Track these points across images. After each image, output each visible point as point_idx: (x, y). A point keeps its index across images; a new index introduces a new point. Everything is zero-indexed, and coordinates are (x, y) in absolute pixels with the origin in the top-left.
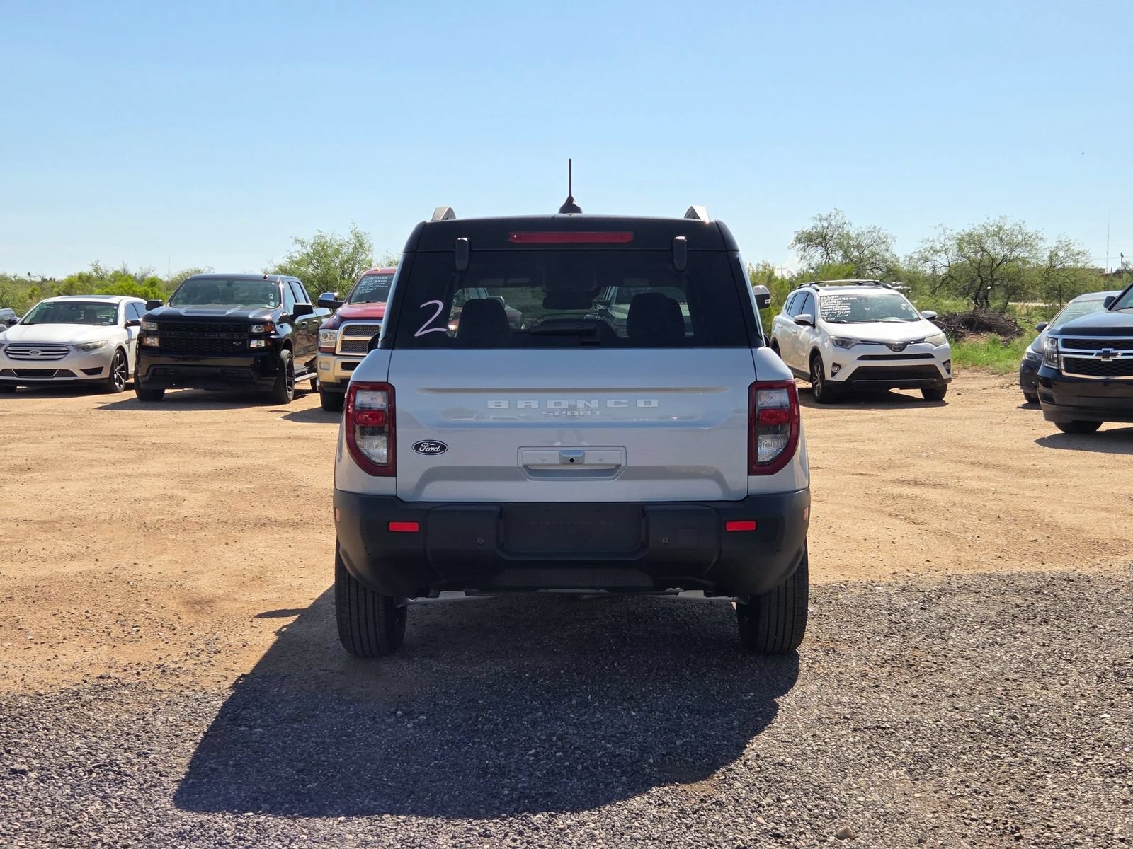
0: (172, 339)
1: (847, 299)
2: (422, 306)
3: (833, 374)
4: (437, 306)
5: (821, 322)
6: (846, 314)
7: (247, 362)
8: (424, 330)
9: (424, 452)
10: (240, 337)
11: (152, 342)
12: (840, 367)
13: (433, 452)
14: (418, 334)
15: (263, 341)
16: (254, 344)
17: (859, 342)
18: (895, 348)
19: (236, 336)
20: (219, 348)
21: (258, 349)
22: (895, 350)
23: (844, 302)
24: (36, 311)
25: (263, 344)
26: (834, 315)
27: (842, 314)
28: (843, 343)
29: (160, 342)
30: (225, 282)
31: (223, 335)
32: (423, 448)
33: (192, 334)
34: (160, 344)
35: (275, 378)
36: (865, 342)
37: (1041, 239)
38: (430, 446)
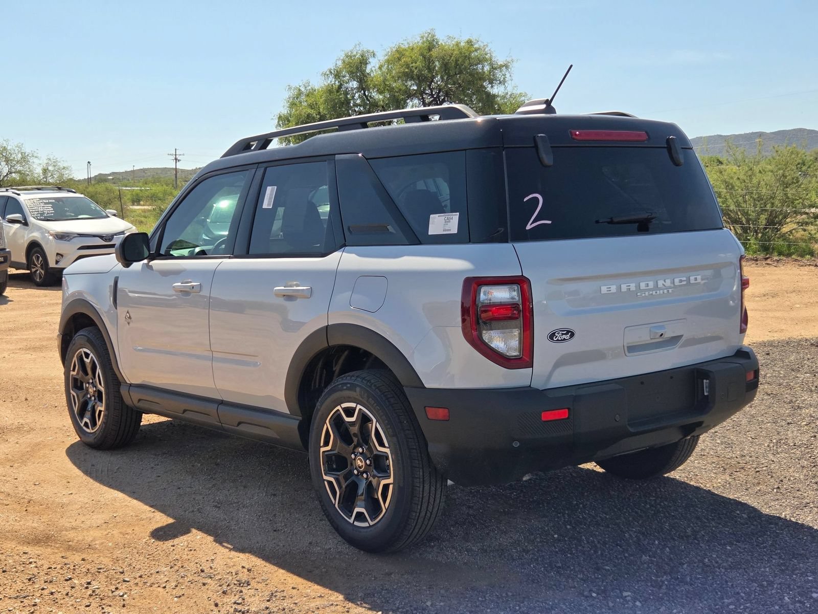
1: (47, 201)
2: (525, 200)
3: (57, 262)
4: (537, 199)
5: (31, 220)
6: (51, 213)
8: (533, 223)
9: (558, 340)
12: (62, 256)
13: (564, 339)
14: (529, 227)
17: (76, 235)
18: (106, 239)
22: (106, 240)
23: (46, 203)
26: (42, 214)
27: (48, 213)
28: (62, 237)
32: (557, 337)
36: (81, 235)
37: (36, 157)
38: (563, 334)
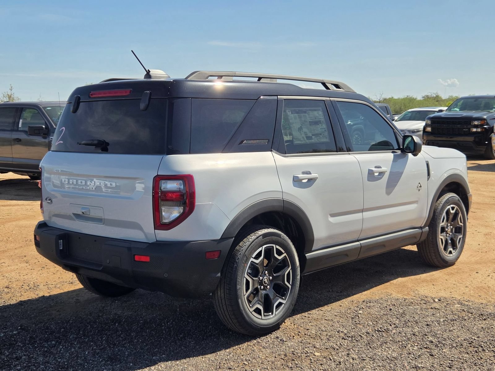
0: (436, 128)
7: (471, 139)
10: (467, 127)
11: (429, 129)
13: (49, 202)
15: (480, 129)
16: (474, 130)
19: (465, 127)
20: (457, 132)
21: (476, 133)
24: (403, 115)
25: (479, 130)
29: (431, 129)
30: (474, 99)
31: (459, 126)
32: (47, 200)
33: (444, 125)
34: (431, 131)
35: (486, 147)
